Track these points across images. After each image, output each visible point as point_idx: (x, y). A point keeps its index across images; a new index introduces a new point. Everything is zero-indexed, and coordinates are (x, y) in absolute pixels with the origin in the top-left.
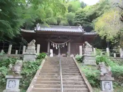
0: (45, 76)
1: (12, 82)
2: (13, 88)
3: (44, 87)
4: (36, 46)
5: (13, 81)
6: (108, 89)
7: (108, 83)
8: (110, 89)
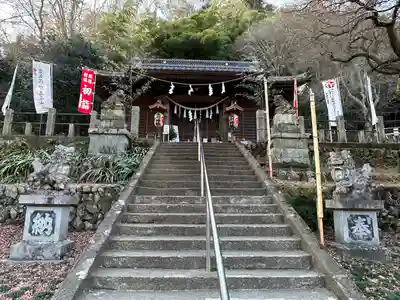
0: (153, 197)
1: (44, 216)
2: (46, 235)
3: (149, 231)
4: (128, 112)
5: (47, 215)
6: (361, 236)
7: (363, 217)
8: (369, 239)
